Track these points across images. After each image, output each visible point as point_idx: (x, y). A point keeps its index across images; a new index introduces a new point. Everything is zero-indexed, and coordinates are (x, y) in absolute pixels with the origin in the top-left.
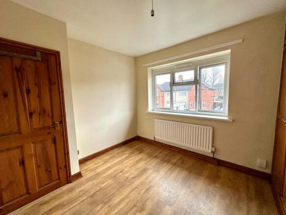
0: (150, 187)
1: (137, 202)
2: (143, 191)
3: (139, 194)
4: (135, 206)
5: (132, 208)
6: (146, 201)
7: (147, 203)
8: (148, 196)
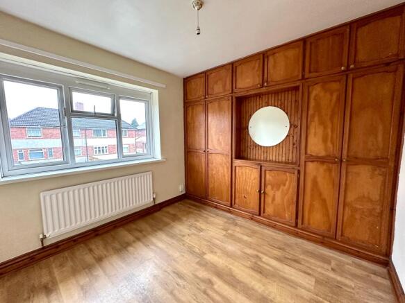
0: (174, 272)
1: (198, 288)
2: (181, 282)
3: (184, 288)
4: (205, 292)
5: (208, 295)
6: (197, 277)
7: (200, 276)
8: (190, 275)
